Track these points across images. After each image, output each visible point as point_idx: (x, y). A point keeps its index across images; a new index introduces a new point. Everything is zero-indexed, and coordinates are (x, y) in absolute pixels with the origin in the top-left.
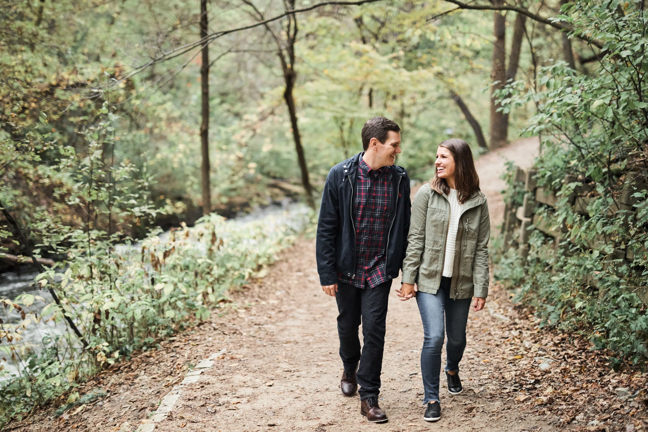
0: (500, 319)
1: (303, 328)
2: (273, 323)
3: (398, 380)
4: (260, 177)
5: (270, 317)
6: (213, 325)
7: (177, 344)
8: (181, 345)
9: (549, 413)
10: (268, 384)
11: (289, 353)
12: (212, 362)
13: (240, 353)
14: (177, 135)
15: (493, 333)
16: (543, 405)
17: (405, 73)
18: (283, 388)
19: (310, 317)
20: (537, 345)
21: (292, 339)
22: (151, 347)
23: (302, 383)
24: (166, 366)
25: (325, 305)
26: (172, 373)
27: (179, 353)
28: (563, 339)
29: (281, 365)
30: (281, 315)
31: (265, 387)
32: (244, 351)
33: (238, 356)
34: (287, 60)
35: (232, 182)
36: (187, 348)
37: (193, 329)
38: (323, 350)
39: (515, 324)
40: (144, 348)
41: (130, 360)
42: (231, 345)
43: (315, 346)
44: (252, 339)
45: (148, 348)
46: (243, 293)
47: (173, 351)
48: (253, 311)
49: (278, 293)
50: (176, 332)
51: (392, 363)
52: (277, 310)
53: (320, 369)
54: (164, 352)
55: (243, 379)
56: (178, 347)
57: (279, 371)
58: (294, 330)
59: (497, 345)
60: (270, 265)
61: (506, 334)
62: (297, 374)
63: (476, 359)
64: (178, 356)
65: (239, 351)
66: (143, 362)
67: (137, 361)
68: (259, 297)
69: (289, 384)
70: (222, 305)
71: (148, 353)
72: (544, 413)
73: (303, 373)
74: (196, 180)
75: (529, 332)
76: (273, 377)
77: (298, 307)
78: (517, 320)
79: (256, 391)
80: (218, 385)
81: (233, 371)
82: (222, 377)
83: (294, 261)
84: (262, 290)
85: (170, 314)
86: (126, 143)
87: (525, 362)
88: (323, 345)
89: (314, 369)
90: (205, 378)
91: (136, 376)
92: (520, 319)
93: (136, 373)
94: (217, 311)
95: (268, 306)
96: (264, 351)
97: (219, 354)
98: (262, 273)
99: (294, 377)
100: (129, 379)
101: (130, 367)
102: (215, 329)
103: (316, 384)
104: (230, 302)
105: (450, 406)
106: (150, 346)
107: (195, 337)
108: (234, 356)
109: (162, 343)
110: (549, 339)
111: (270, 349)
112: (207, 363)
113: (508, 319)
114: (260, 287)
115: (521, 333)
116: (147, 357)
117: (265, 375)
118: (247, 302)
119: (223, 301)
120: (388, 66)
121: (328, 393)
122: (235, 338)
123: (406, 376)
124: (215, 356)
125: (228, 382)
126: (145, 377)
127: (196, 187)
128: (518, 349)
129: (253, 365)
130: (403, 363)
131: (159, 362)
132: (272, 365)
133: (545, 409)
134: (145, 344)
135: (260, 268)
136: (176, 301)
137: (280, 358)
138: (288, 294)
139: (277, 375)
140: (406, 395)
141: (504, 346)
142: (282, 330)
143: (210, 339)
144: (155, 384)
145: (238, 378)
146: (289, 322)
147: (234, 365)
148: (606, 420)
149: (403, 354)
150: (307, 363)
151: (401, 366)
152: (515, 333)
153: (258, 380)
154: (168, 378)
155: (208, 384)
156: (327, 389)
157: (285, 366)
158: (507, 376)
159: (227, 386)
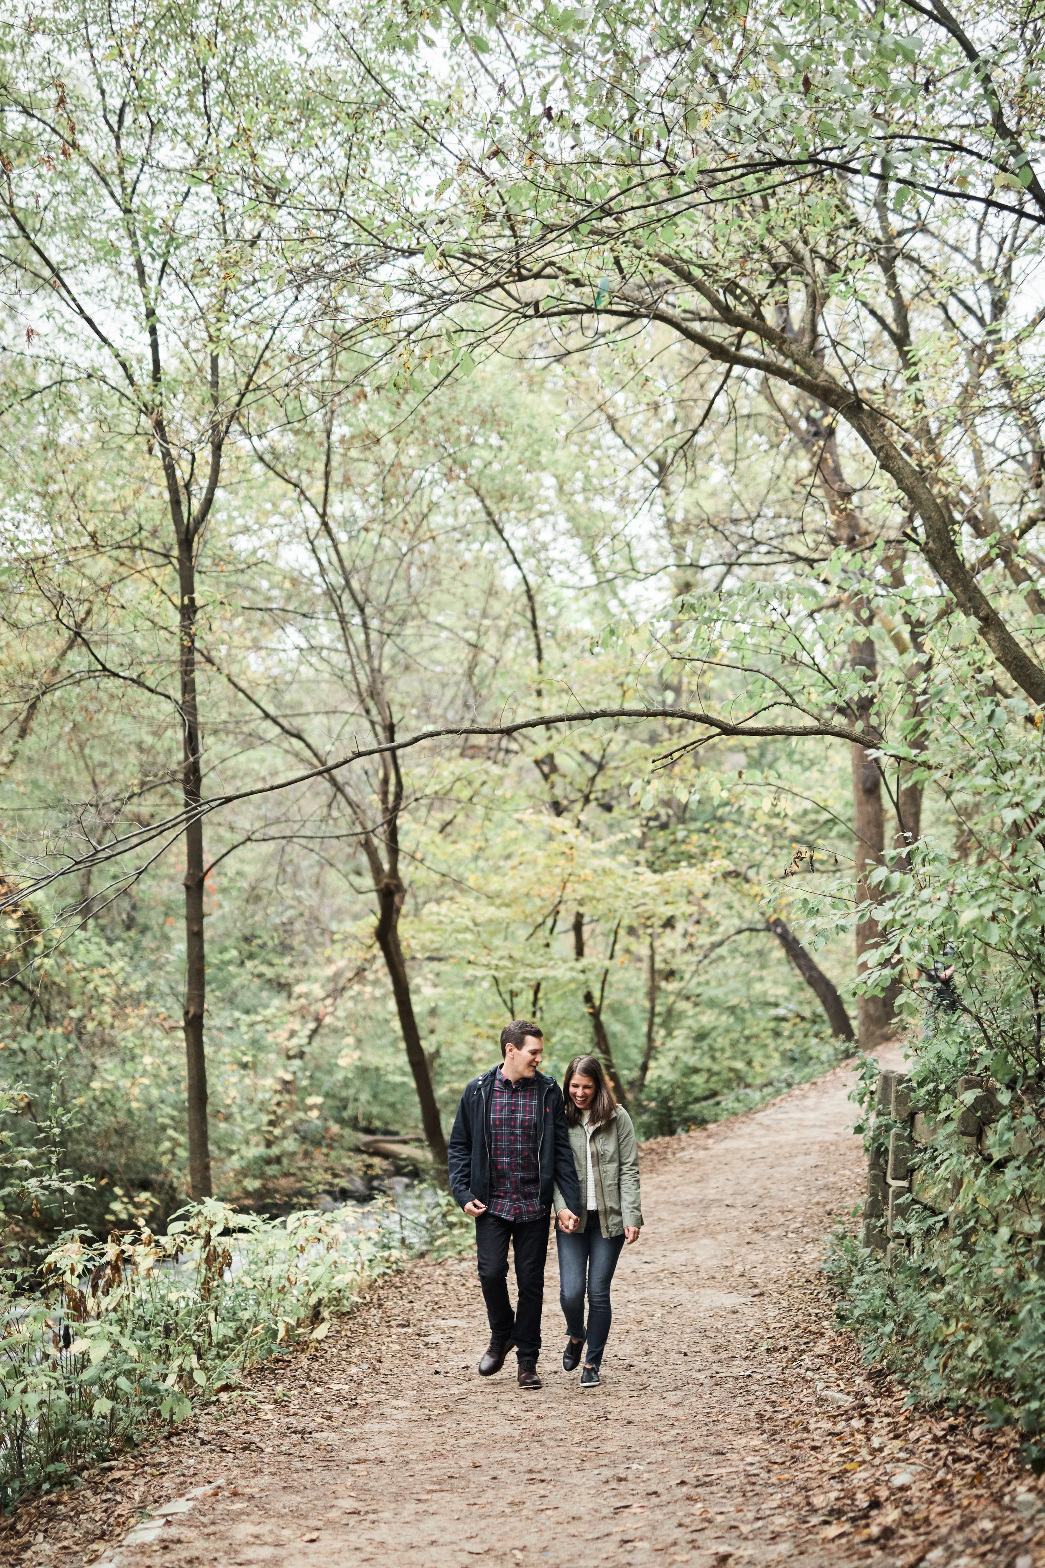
0: (834, 1400)
1: (400, 1435)
2: (334, 1429)
3: (587, 1518)
4: (335, 1128)
5: (329, 1418)
6: (201, 1434)
7: (117, 1474)
8: (127, 1475)
9: (879, 1553)
10: (309, 1537)
11: (360, 1482)
12: (191, 1504)
13: (254, 1486)
14: (139, 1034)
15: (812, 1427)
16: (869, 1541)
17: (649, 876)
18: (338, 1545)
19: (417, 1414)
20: (898, 1443)
21: (372, 1455)
22: (61, 1484)
23: (381, 1533)
24: (92, 1520)
25: (455, 1390)
26: (104, 1533)
27: (121, 1493)
28: (953, 1429)
29: (341, 1503)
30: (355, 1412)
31: (300, 1544)
32: (264, 1480)
33: (248, 1491)
34: (383, 855)
35: (269, 1144)
36: (141, 1481)
37: (154, 1444)
38: (435, 1472)
39: (864, 1406)
40: (46, 1486)
41: (13, 1513)
42: (236, 1472)
43: (420, 1466)
44: (282, 1458)
45: (53, 1486)
46: (273, 1371)
47: (108, 1490)
48: (293, 1408)
49: (353, 1370)
50: (117, 1452)
51: (582, 1489)
52: (345, 1404)
53: (422, 1507)
54: (89, 1493)
55: (255, 1530)
56: (119, 1480)
57: (333, 1514)
58: (378, 1441)
59: (814, 1448)
60: (341, 1315)
61: (840, 1426)
62: (372, 1517)
63: (764, 1475)
64: (118, 1498)
65: (253, 1482)
66: (41, 1515)
67: (29, 1514)
68: (308, 1378)
69: (352, 1537)
70: (224, 1397)
71: (53, 1497)
72: (868, 1555)
73: (387, 1515)
74: (183, 1139)
75: (886, 1420)
76: (320, 1524)
77: (396, 1397)
78: (868, 1400)
79: (281, 1552)
80: (201, 1544)
81: (235, 1517)
82: (212, 1529)
83: (395, 1306)
84: (316, 1365)
85: (103, 1406)
86: (20, 1058)
87: (864, 1475)
88: (437, 1463)
89: (412, 1507)
90: (173, 1532)
91: (26, 1546)
92: (875, 1397)
93: (25, 1539)
94: (213, 1409)
95: (327, 1396)
96: (306, 1479)
97: (208, 1489)
98: (321, 1331)
99: (367, 1524)
100: (11, 1553)
101: (13, 1527)
102: (203, 1443)
103: (411, 1534)
104: (242, 1389)
105: (685, 1557)
106: (58, 1481)
107: (158, 1459)
108: (240, 1490)
109: (85, 1474)
110: (925, 1428)
111: (319, 1475)
112: (180, 1506)
113: (850, 1399)
114: (314, 1358)
115: (869, 1421)
116: (51, 1503)
117: (303, 1522)
118: (279, 1388)
119: (227, 1388)
120: (607, 862)
121: (433, 1550)
122: (244, 1457)
123: (606, 1511)
124: (198, 1492)
125: (223, 1538)
126: (46, 1546)
127: (182, 1153)
128: (856, 1453)
129: (278, 1506)
130: (606, 1488)
131: (78, 1514)
132: (320, 1504)
133: (872, 1548)
134: (48, 1477)
135: (316, 1318)
136: (115, 1377)
137: (340, 1489)
138: (376, 1371)
139: (329, 1522)
140: (599, 1544)
141: (827, 1449)
142: (354, 1440)
143: (192, 1461)
144: (67, 1559)
145: (243, 1530)
146: (371, 1426)
147: (238, 1506)
148: (984, 1555)
149: (607, 1473)
150: (398, 1497)
151: (599, 1494)
152: (858, 1423)
153: (286, 1533)
154: (95, 1546)
155: (179, 1541)
156: (433, 1543)
157: (348, 1504)
158: (818, 1501)
159: (220, 1544)
